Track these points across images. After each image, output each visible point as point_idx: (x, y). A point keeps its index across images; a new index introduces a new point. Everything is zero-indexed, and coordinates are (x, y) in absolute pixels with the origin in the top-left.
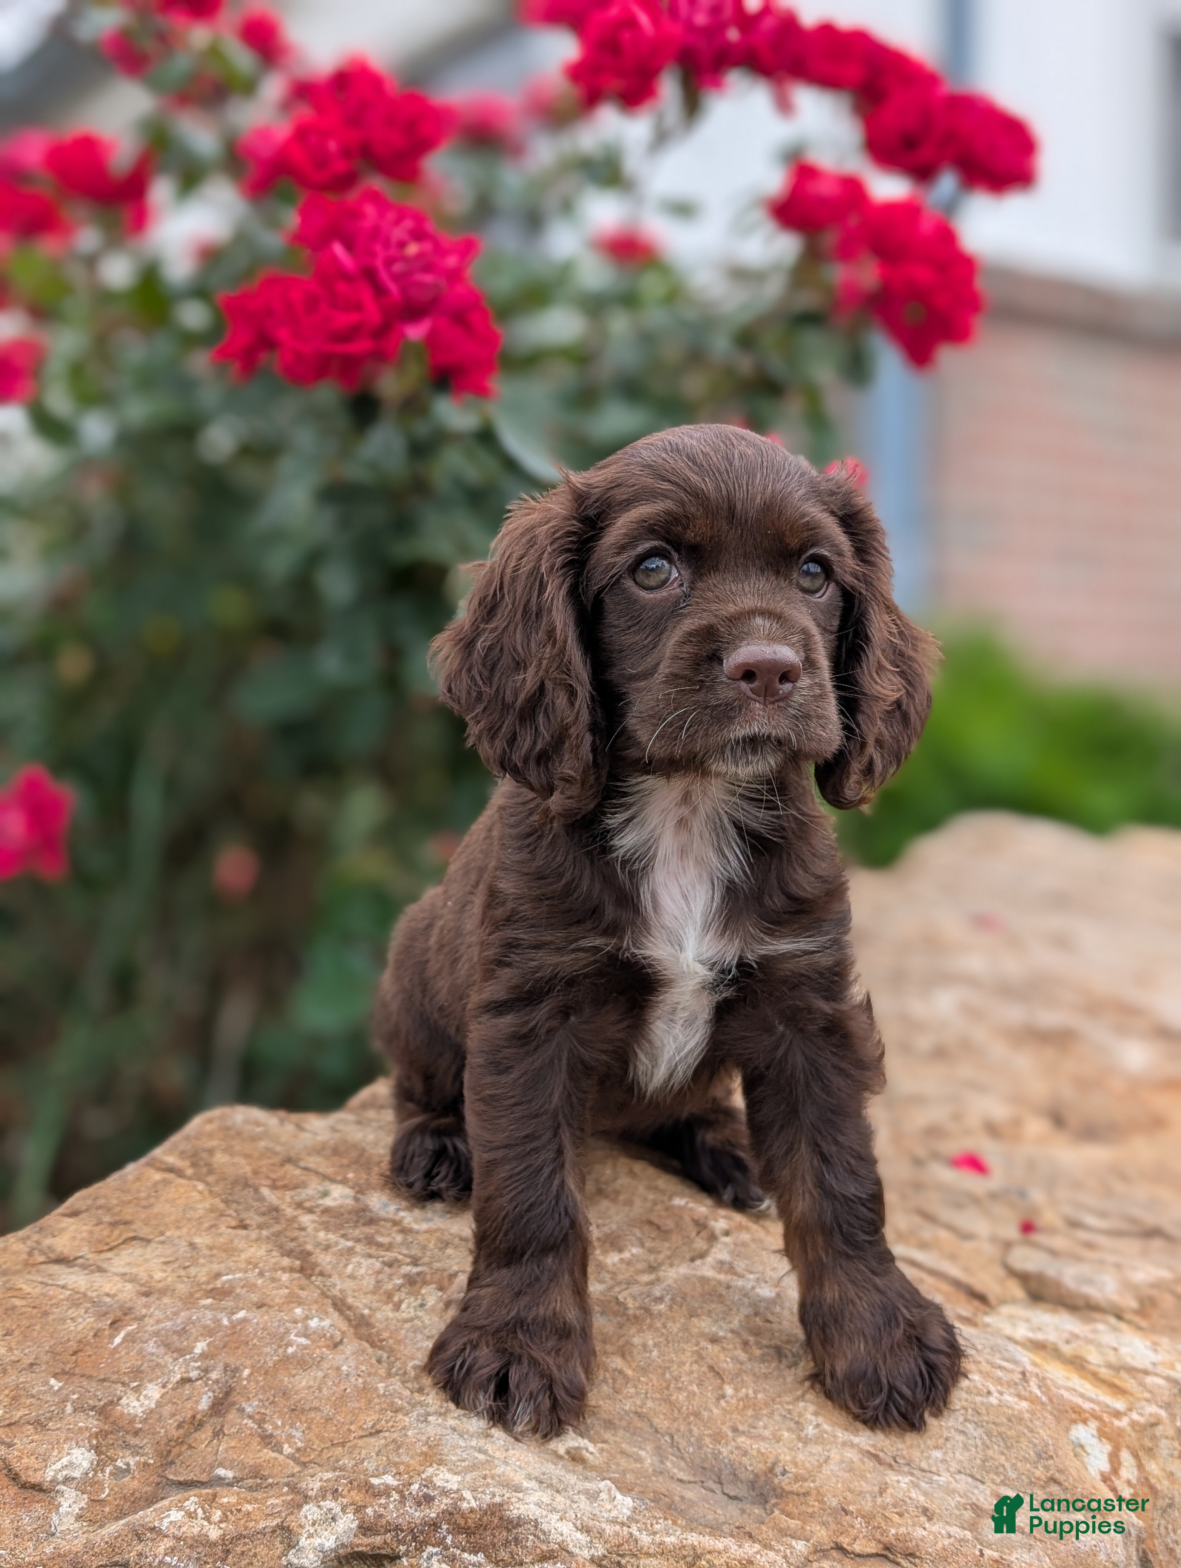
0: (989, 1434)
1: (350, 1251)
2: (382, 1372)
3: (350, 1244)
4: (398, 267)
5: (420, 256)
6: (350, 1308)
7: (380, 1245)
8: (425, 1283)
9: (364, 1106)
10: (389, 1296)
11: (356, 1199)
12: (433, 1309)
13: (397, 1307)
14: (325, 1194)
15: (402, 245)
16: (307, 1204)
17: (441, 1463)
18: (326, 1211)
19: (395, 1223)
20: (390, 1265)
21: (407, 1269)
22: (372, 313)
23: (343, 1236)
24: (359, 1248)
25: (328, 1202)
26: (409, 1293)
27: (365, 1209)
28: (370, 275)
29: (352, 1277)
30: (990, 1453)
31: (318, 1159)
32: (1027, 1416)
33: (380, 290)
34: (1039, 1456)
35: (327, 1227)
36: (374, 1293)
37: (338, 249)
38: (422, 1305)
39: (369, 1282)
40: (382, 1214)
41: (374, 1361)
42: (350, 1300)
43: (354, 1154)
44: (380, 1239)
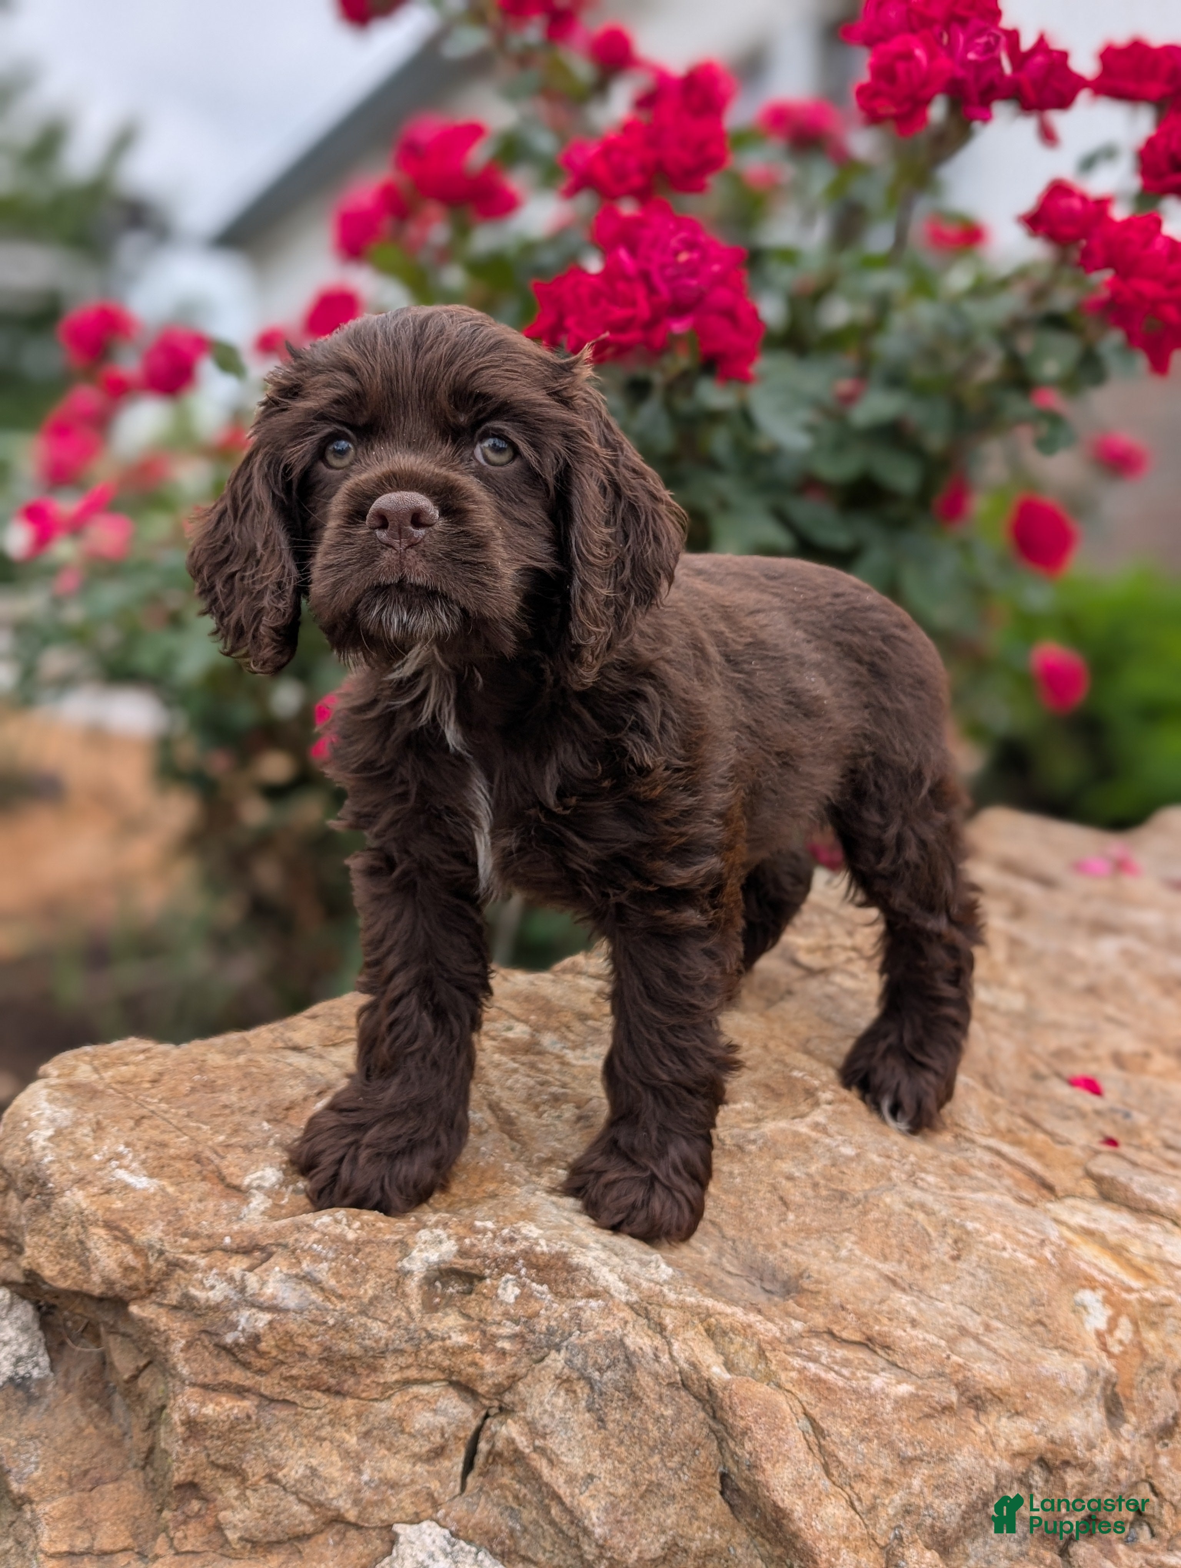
0: (995, 1280)
1: (515, 1071)
2: (512, 1157)
3: (516, 1065)
4: (670, 271)
5: (688, 263)
6: (501, 1110)
7: (539, 1070)
8: (567, 1102)
9: (564, 971)
10: (536, 1107)
11: (533, 1036)
12: (567, 1121)
13: (540, 1116)
14: (510, 1029)
15: (676, 253)
16: (492, 1034)
17: (532, 1220)
18: (506, 1040)
19: (558, 1057)
20: (542, 1084)
21: (553, 1089)
22: (643, 310)
23: (514, 1060)
24: (522, 1069)
25: (510, 1035)
26: (552, 1107)
27: (538, 1043)
28: (645, 277)
29: (510, 1089)
30: (991, 1293)
31: (512, 1003)
32: (1030, 1270)
33: (652, 290)
34: (1033, 1302)
35: (502, 1051)
36: (524, 1102)
37: (623, 254)
38: (559, 1117)
39: (522, 1094)
40: (551, 1049)
41: (508, 1148)
42: (503, 1105)
43: (541, 1003)
44: (541, 1066)
